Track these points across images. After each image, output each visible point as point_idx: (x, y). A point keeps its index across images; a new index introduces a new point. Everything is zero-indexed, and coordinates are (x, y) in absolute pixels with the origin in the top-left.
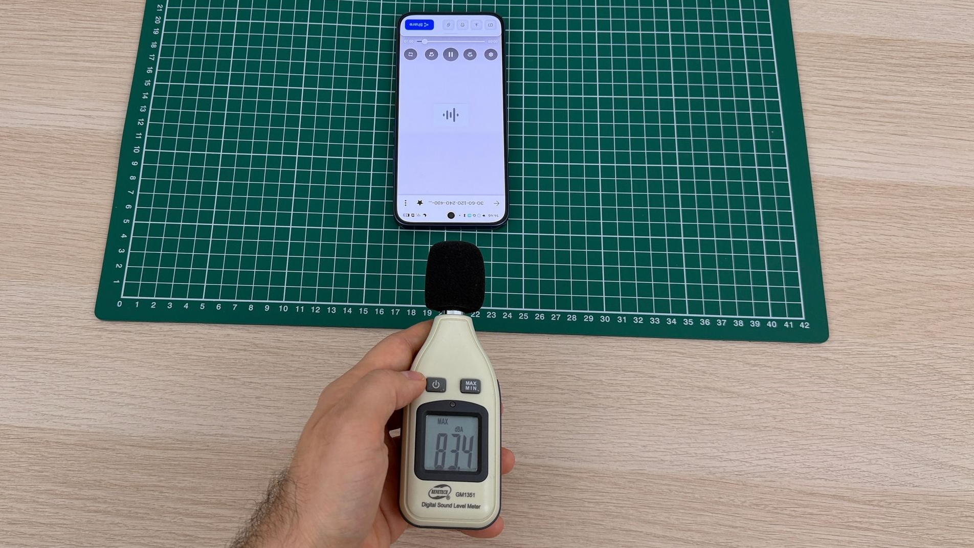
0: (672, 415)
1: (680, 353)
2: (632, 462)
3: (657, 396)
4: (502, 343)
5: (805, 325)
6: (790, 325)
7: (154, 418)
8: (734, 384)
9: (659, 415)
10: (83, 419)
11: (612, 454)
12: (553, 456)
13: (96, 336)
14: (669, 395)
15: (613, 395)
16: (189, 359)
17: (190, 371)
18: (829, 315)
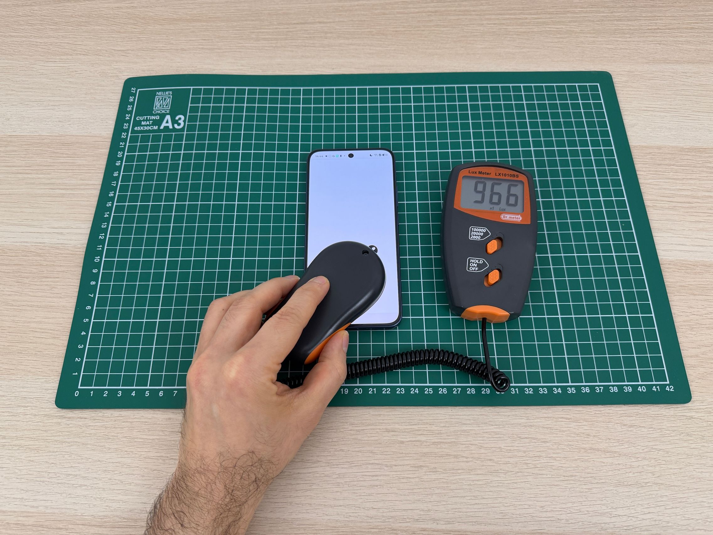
0: (564, 476)
1: (567, 419)
2: (533, 523)
3: (550, 459)
4: (410, 416)
5: (670, 389)
6: (657, 389)
7: (104, 498)
8: (615, 444)
9: (553, 476)
10: (41, 500)
11: (514, 516)
12: (462, 521)
13: (55, 423)
14: (560, 457)
15: (511, 460)
16: (135, 442)
17: (136, 453)
18: (689, 378)
